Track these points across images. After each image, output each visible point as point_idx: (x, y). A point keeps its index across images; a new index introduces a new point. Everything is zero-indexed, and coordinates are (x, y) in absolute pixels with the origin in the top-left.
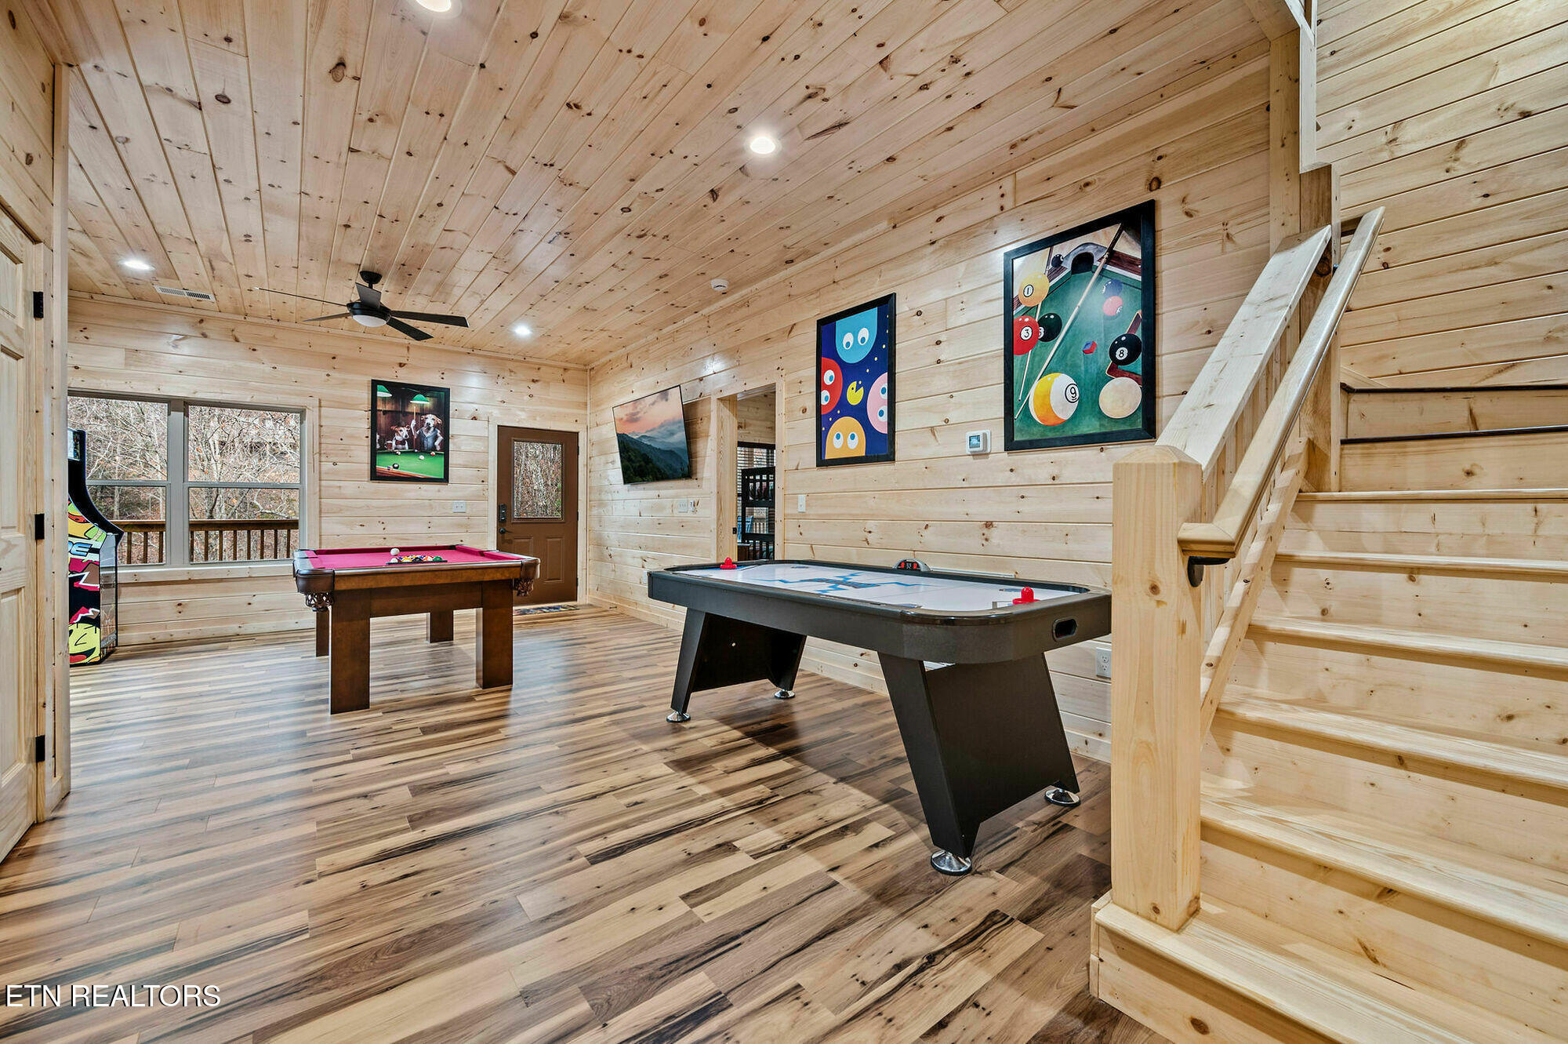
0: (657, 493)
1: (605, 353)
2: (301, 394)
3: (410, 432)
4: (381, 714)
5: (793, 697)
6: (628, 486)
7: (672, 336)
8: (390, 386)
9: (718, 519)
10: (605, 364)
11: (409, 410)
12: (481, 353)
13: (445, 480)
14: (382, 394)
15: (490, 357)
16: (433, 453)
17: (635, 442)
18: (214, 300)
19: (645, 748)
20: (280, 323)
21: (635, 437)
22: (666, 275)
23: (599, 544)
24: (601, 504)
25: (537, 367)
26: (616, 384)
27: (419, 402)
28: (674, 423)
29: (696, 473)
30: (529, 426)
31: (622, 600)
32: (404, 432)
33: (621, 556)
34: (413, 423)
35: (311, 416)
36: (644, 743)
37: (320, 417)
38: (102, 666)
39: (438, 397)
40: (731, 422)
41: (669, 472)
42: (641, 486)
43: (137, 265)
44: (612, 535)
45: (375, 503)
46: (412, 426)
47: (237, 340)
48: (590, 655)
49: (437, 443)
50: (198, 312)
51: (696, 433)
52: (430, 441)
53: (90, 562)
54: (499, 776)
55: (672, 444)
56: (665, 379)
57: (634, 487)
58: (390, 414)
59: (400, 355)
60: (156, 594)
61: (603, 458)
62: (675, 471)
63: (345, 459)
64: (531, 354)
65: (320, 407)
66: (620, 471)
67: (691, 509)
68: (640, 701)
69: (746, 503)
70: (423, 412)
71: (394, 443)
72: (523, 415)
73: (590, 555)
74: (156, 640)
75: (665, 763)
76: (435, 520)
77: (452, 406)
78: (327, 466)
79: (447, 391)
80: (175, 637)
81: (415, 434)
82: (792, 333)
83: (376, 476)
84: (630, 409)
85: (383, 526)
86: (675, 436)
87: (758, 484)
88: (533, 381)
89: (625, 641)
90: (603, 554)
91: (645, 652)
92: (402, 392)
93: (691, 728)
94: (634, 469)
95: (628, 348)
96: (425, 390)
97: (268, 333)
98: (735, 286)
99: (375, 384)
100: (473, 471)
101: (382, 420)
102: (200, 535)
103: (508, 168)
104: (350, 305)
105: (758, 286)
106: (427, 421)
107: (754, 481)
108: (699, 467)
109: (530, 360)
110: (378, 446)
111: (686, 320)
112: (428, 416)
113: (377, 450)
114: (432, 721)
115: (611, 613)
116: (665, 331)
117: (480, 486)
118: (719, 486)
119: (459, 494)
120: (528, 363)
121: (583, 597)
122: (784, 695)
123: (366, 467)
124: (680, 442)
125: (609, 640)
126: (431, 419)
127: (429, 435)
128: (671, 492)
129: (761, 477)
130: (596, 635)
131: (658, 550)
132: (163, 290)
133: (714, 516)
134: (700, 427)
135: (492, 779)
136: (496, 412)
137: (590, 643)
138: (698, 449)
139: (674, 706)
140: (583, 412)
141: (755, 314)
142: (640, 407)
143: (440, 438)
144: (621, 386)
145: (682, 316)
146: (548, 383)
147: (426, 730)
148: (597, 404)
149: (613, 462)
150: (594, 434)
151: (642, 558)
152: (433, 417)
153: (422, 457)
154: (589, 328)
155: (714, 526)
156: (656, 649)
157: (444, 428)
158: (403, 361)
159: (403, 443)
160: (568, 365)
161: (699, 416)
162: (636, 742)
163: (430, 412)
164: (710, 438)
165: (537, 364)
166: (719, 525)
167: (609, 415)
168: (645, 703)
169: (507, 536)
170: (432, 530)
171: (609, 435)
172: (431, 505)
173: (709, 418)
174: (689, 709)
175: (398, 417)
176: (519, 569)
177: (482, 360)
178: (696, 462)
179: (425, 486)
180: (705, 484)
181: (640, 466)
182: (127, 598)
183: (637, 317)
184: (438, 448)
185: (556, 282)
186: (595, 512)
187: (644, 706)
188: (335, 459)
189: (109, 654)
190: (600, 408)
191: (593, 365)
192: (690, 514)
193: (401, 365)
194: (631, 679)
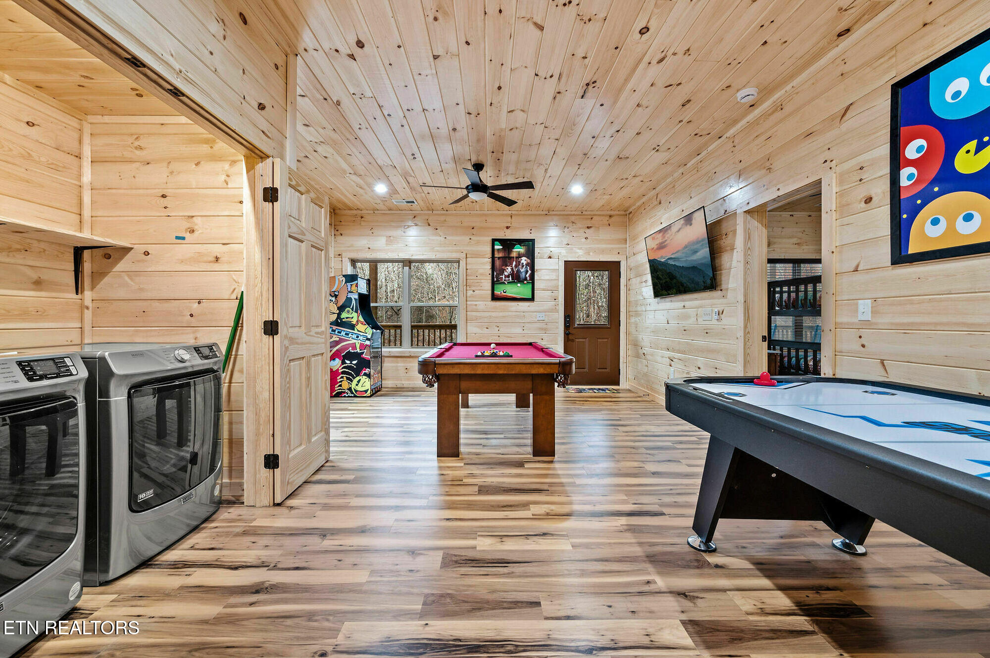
0: (682, 304)
1: (639, 198)
2: (456, 251)
3: (512, 269)
4: (462, 465)
5: (864, 555)
6: (657, 299)
7: (697, 168)
8: (502, 242)
9: (746, 327)
10: (639, 207)
11: (512, 255)
12: (554, 213)
13: (532, 299)
14: (498, 247)
15: (560, 215)
16: (525, 282)
17: (664, 264)
18: (416, 203)
19: (661, 583)
20: (447, 213)
21: (663, 260)
22: (689, 101)
23: (636, 345)
24: (637, 314)
25: (590, 217)
26: (648, 220)
27: (518, 249)
28: (698, 242)
29: (721, 285)
30: (585, 260)
31: (652, 389)
32: (509, 269)
33: (652, 355)
34: (514, 263)
35: (462, 263)
36: (660, 573)
37: (466, 264)
38: (371, 399)
39: (528, 246)
40: (760, 233)
41: (691, 286)
42: (668, 299)
43: (381, 189)
44: (645, 339)
45: (494, 314)
46: (513, 265)
47: (429, 225)
48: (620, 438)
49: (527, 275)
50: (413, 212)
51: (720, 248)
52: (524, 274)
53: (367, 345)
54: (512, 568)
55: (695, 260)
56: (689, 206)
57: (663, 300)
58: (501, 259)
59: (507, 221)
60: (397, 363)
61: (638, 279)
62: (697, 283)
63: (479, 288)
64: (585, 209)
65: (466, 258)
66: (651, 288)
67: (716, 317)
68: (661, 506)
69: (771, 312)
70: (520, 256)
71: (504, 276)
72: (580, 252)
73: (629, 353)
74: (398, 387)
75: (684, 623)
76: (527, 325)
77: (537, 250)
78: (470, 293)
79: (533, 241)
80: (405, 386)
81: (515, 270)
82: (845, 118)
83: (495, 298)
84: (659, 238)
85: (498, 328)
86: (698, 254)
87: (785, 296)
88: (588, 227)
89: (654, 429)
90: (638, 353)
91: (670, 444)
92: (509, 245)
93: (717, 566)
94: (661, 284)
95: (657, 189)
96: (520, 242)
97: (442, 218)
98: (766, 91)
99: (494, 241)
100: (549, 293)
101: (498, 263)
102: (415, 331)
103: (536, 24)
104: (467, 188)
105: (795, 82)
106: (522, 262)
107: (781, 293)
108: (724, 279)
109: (586, 213)
110: (495, 280)
111: (709, 149)
112: (522, 258)
113: (495, 282)
114: (490, 481)
115: (644, 399)
116: (689, 165)
117: (553, 303)
118: (746, 295)
119: (542, 308)
120: (584, 215)
121: (624, 384)
122: (848, 548)
123: (490, 292)
124: (705, 258)
125: (639, 425)
126: (524, 260)
127: (523, 270)
128: (696, 303)
129: (789, 288)
130: (630, 419)
131: (683, 352)
132: (397, 202)
133: (742, 324)
134: (724, 242)
135: (505, 570)
136: (563, 252)
137: (622, 425)
138: (723, 262)
139: (697, 528)
140: (624, 246)
141: (791, 114)
142: (667, 236)
143: (530, 272)
144: (652, 220)
145: (706, 145)
146: (598, 228)
147: (483, 490)
148: (634, 238)
149: (646, 281)
150: (632, 262)
151: (669, 358)
152: (525, 258)
153: (519, 285)
154: (625, 177)
155: (741, 334)
156: (681, 442)
157: (532, 265)
158: (509, 225)
159: (508, 276)
160: (612, 213)
161: (724, 232)
162: (649, 567)
163: (524, 256)
164: (735, 251)
165: (590, 215)
166: (746, 333)
167: (642, 245)
168: (665, 510)
169: (571, 337)
170: (525, 331)
171: (642, 260)
172: (524, 316)
173: (735, 231)
174: (717, 534)
175: (507, 260)
176: (558, 365)
177: (556, 218)
178: (721, 274)
179: (521, 304)
180: (730, 294)
181: (666, 282)
182: (388, 364)
183: (663, 156)
184: (528, 279)
185: (593, 137)
186: (633, 320)
187: (662, 514)
188: (473, 288)
189: (376, 391)
190: (636, 241)
191: (631, 210)
192: (715, 322)
193: (507, 228)
194: (654, 473)
